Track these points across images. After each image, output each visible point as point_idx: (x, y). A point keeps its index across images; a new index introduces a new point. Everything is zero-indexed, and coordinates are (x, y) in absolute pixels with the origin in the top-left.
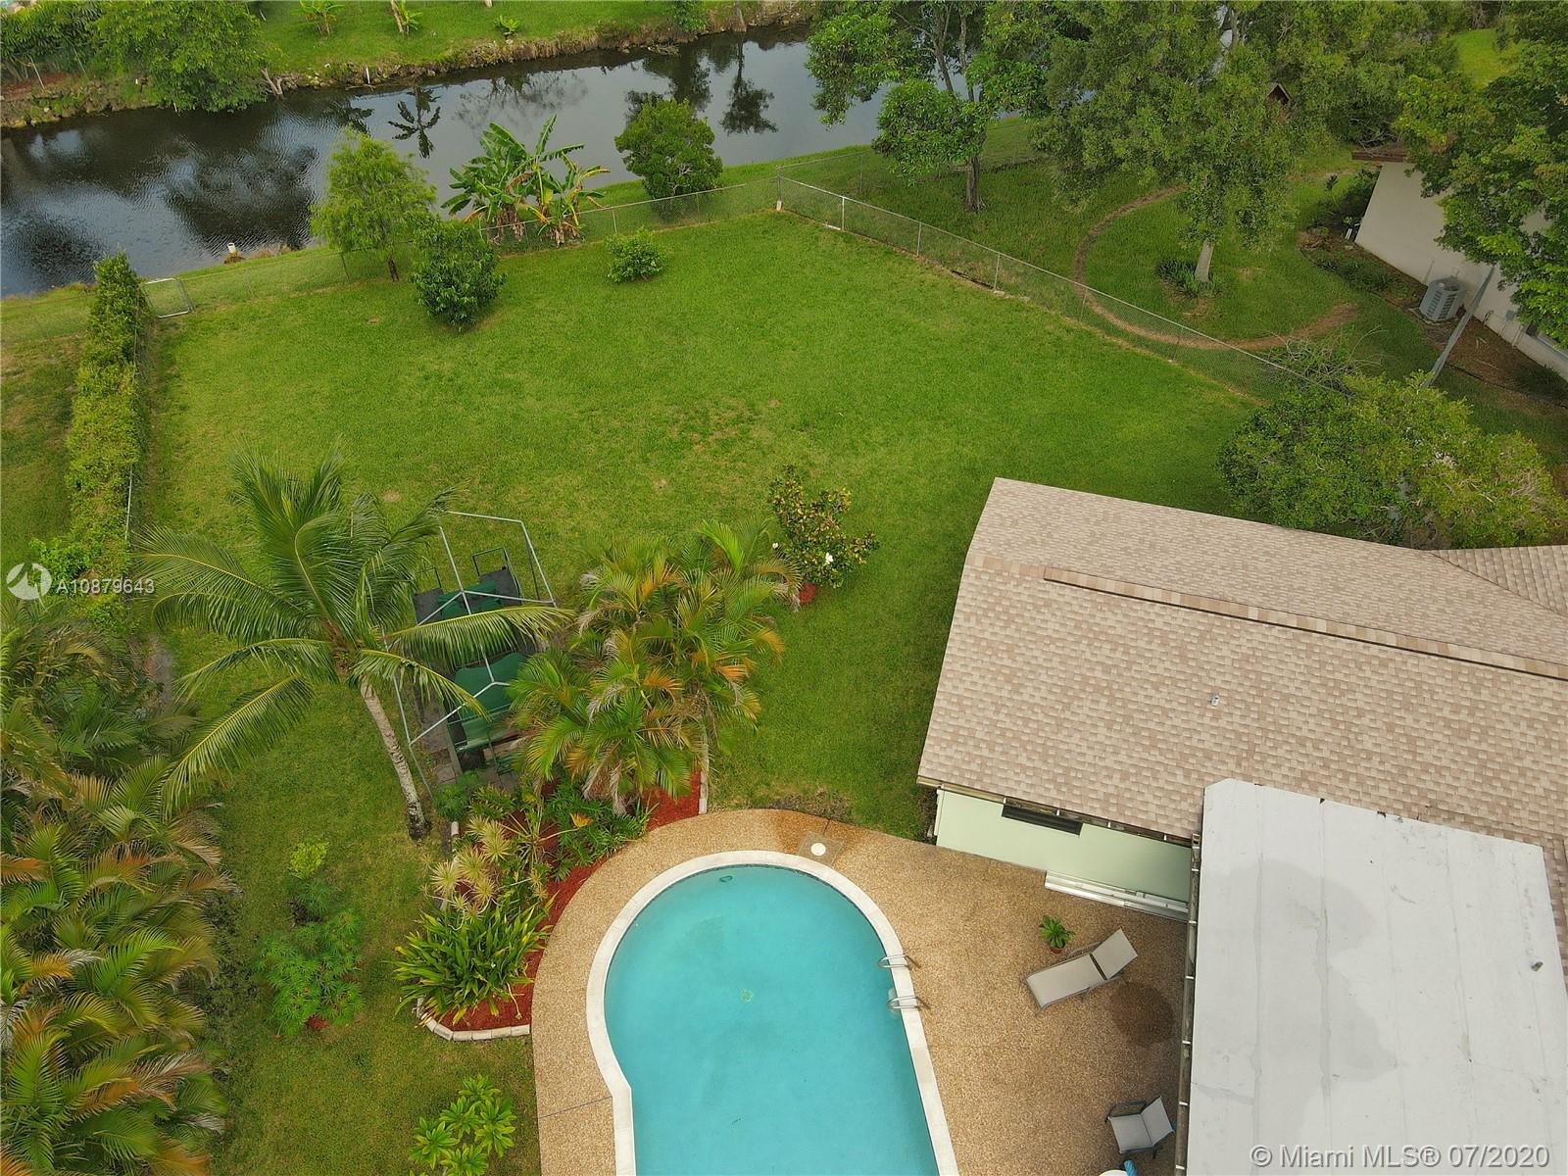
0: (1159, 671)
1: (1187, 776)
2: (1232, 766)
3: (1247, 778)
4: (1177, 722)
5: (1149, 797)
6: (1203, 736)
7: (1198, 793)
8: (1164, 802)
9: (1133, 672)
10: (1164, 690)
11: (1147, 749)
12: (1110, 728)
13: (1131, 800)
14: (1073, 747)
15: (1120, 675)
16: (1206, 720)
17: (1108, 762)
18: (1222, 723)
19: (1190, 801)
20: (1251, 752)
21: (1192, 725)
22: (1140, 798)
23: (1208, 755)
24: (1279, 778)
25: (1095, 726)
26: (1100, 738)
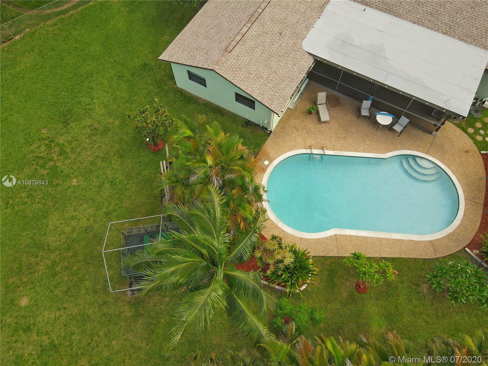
0: (268, 41)
1: (299, 51)
2: (299, 40)
3: (303, 39)
4: (284, 45)
5: (302, 63)
6: (290, 41)
7: (304, 52)
8: (304, 60)
9: (266, 47)
10: (274, 43)
11: (289, 56)
12: (281, 62)
13: (301, 67)
14: (283, 73)
15: (266, 51)
16: (286, 39)
17: (290, 67)
18: (288, 36)
19: (305, 54)
20: (297, 34)
21: (286, 42)
22: (301, 65)
23: (294, 44)
24: (305, 33)
25: (279, 65)
26: (283, 65)
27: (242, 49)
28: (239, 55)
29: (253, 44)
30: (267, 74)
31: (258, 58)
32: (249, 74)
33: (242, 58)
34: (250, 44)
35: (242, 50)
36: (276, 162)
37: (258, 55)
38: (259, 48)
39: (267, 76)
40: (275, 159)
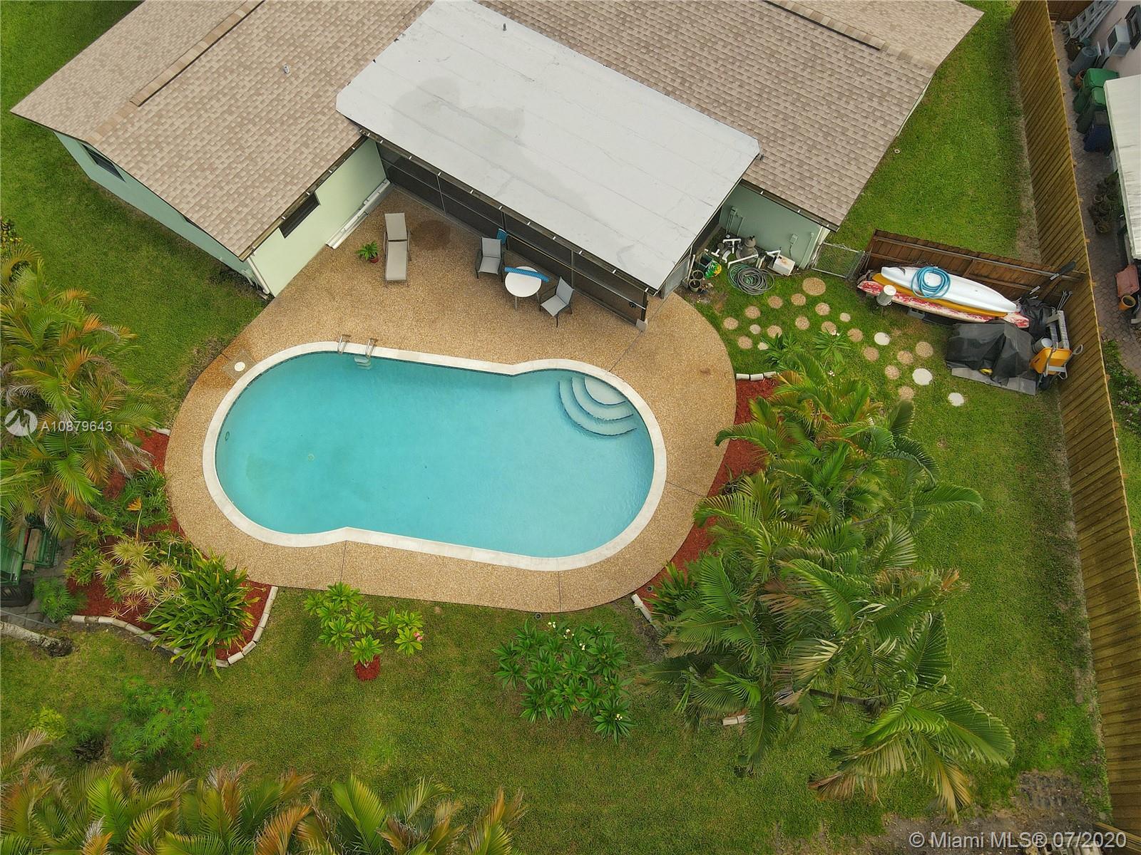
0: (249, 85)
1: (324, 114)
2: (331, 89)
3: (342, 86)
4: (287, 98)
5: (326, 141)
6: (305, 90)
7: (337, 115)
8: (333, 135)
9: (240, 100)
10: (263, 91)
11: (295, 123)
12: (271, 135)
13: (322, 150)
14: (271, 161)
15: (238, 107)
16: (296, 83)
17: (292, 148)
18: (302, 76)
19: (340, 122)
20: (328, 74)
21: (295, 92)
22: (324, 146)
23: (317, 96)
24: (350, 72)
25: (264, 141)
26: (274, 143)
27: (174, 99)
28: (164, 113)
29: (207, 89)
30: (228, 162)
31: (211, 123)
32: (180, 158)
33: (169, 122)
34: (198, 90)
35: (174, 102)
36: (260, 368)
37: (213, 116)
38: (218, 100)
39: (225, 165)
40: (260, 361)
